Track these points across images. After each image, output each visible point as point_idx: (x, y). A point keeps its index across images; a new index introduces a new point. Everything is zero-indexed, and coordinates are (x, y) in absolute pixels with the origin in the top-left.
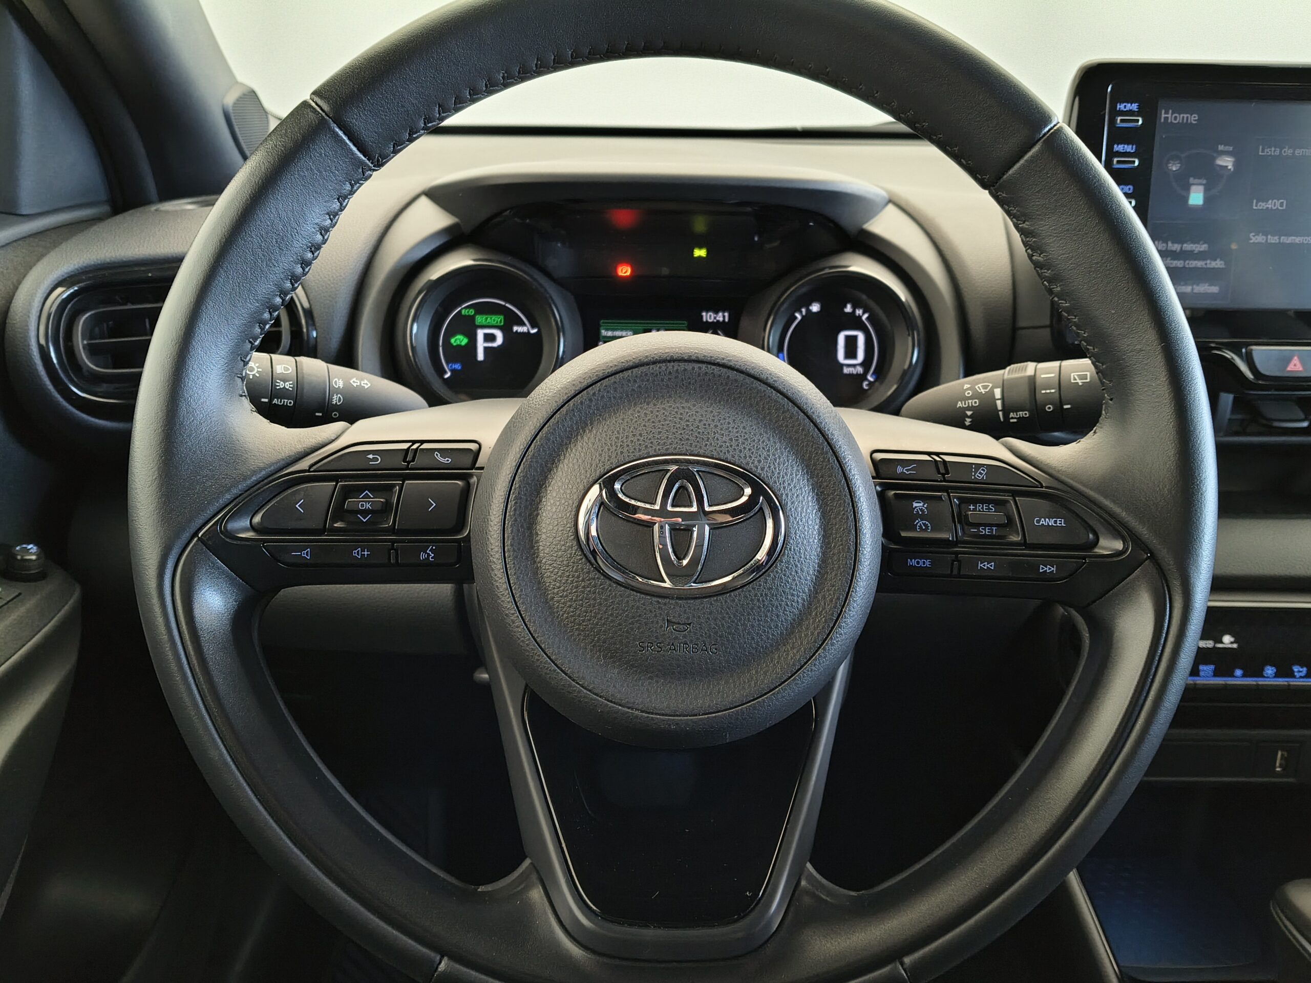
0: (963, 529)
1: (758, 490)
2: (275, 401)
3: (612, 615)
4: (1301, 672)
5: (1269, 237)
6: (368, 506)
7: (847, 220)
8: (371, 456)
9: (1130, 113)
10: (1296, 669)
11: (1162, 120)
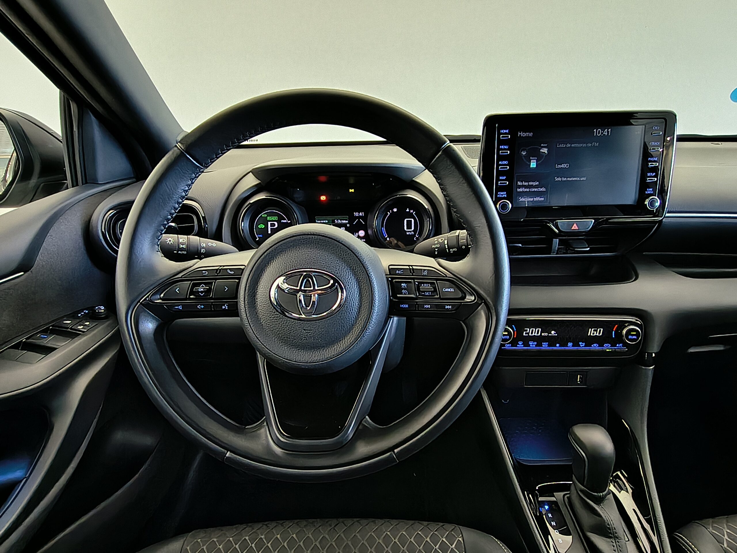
0: (419, 293)
1: (335, 281)
2: (179, 252)
3: (283, 328)
4: (583, 344)
5: (563, 178)
6: (202, 290)
7: (404, 176)
8: (204, 272)
9: (506, 133)
10: (580, 343)
11: (519, 136)
